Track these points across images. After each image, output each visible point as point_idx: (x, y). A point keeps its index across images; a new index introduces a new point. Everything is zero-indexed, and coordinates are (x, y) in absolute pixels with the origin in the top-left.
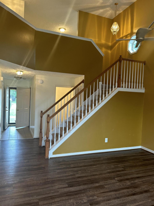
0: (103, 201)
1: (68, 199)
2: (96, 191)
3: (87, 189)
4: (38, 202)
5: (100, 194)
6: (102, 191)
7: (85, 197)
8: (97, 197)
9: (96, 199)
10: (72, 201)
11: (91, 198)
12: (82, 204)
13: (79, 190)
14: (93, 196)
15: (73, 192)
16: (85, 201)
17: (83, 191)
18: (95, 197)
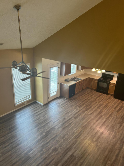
0: (51, 153)
1: (67, 146)
2: (57, 159)
3: (63, 158)
4: (76, 139)
5: (54, 157)
6: (54, 160)
7: (60, 151)
8: (55, 155)
9: (55, 153)
10: (65, 146)
11: (57, 152)
12: (59, 147)
13: (66, 155)
14: (57, 154)
15: (68, 152)
16: (59, 149)
17: (64, 155)
18: (56, 154)
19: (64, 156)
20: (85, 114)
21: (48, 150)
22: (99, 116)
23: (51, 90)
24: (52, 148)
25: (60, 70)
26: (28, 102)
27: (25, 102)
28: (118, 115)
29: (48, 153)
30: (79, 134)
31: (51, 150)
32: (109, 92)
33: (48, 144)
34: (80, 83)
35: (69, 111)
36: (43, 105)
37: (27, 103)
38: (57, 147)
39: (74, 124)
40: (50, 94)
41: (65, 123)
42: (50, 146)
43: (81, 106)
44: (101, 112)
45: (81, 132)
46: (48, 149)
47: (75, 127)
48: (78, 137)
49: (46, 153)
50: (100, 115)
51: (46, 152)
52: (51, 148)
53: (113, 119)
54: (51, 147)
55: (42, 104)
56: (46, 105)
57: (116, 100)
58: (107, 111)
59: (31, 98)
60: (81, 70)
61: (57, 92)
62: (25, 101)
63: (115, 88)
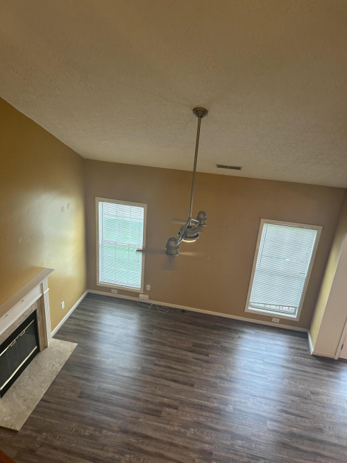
8: (194, 460)
18: (197, 461)
21: (196, 440)
24: (206, 446)
26: (283, 320)
27: (277, 317)
29: (190, 443)
31: (198, 446)
33: (210, 431)
36: (313, 355)
38: (215, 454)
41: (306, 441)
42: (207, 438)
46: (197, 438)
49: (187, 440)
51: (189, 438)
52: (204, 445)
54: (206, 443)
56: (320, 360)
59: (296, 316)
62: (275, 315)
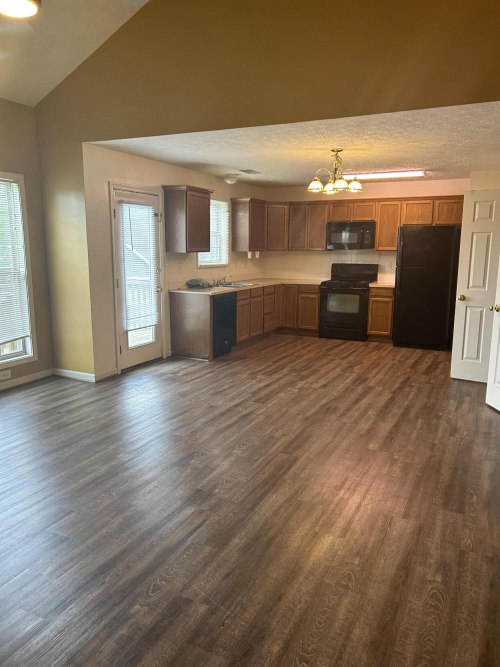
19: (252, 508)
20: (301, 389)
22: (360, 389)
23: (131, 314)
25: (161, 225)
28: (432, 381)
30: (296, 438)
32: (369, 328)
34: (255, 300)
35: (226, 387)
36: (97, 382)
37: (14, 376)
38: (202, 487)
39: (262, 417)
40: (127, 331)
41: (222, 418)
43: (275, 373)
44: (360, 380)
45: (301, 433)
47: (272, 424)
48: (296, 448)
50: (364, 385)
53: (420, 389)
55: (91, 377)
57: (404, 350)
58: (385, 374)
59: (30, 353)
60: (247, 249)
61: (158, 328)
63: (391, 305)
